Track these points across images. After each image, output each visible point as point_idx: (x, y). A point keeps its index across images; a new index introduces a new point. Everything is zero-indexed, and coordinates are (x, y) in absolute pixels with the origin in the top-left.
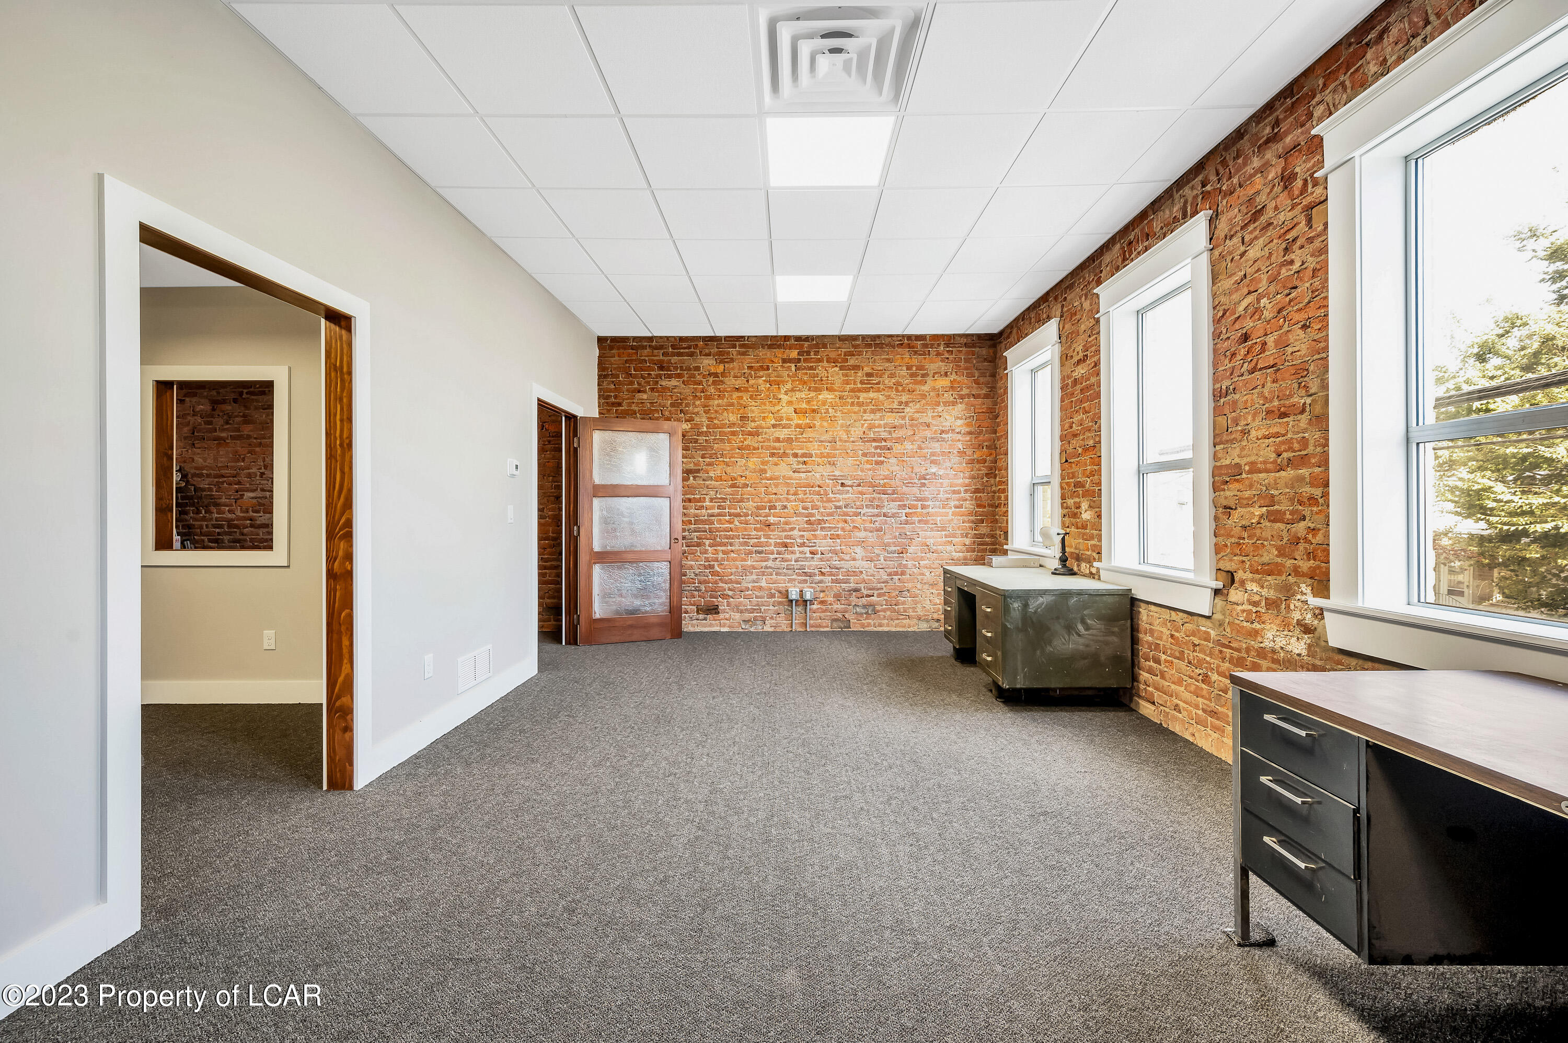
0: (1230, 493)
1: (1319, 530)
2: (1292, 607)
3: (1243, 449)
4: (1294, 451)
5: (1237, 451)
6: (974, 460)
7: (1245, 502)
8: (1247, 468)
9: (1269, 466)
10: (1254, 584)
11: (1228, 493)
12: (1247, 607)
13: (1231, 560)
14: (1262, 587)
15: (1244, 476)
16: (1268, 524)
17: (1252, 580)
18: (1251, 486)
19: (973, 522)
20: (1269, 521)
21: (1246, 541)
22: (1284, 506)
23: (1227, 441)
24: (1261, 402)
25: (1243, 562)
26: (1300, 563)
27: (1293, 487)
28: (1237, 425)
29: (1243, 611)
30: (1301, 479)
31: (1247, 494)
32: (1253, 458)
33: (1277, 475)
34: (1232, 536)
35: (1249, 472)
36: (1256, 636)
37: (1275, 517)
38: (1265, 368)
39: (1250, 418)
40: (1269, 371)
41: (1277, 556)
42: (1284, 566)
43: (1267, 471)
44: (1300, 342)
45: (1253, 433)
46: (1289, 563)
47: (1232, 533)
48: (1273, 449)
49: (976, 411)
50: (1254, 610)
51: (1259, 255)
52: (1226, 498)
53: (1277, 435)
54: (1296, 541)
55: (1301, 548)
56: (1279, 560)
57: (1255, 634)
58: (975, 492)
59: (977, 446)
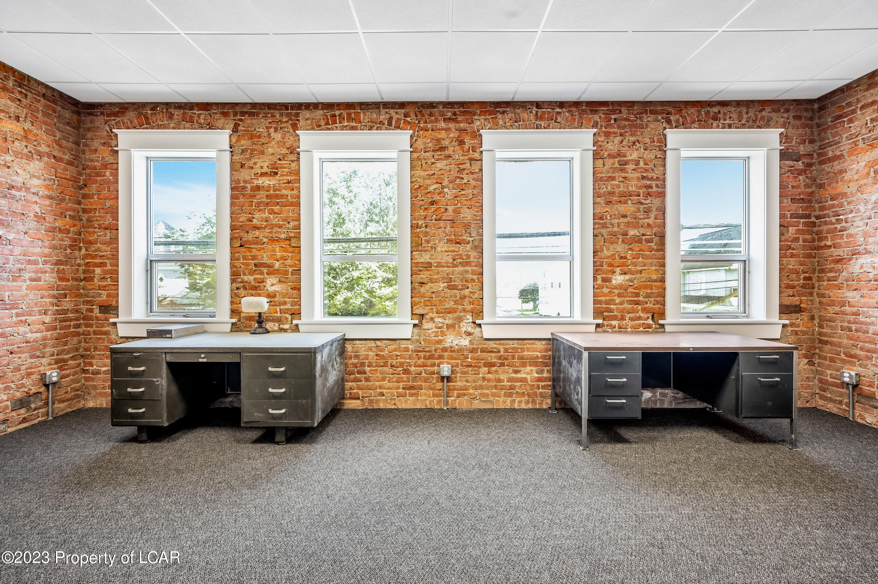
0: (424, 276)
1: (476, 292)
2: (461, 326)
3: (432, 255)
4: (463, 259)
5: (429, 256)
6: (55, 228)
7: (434, 281)
8: (435, 265)
9: (450, 265)
10: (440, 319)
11: (422, 276)
12: (435, 330)
13: (424, 309)
14: (445, 319)
15: (433, 268)
16: (449, 291)
17: (439, 317)
18: (438, 273)
19: (54, 297)
20: (449, 289)
21: (434, 299)
22: (458, 283)
23: (422, 251)
24: (444, 235)
25: (432, 309)
26: (467, 307)
27: (462, 275)
28: (428, 243)
29: (433, 332)
30: (467, 271)
31: (436, 277)
32: (439, 260)
33: (454, 269)
34: (425, 297)
35: (436, 267)
36: (441, 343)
37: (452, 288)
38: (447, 220)
39: (437, 242)
40: (448, 222)
41: (454, 305)
42: (458, 309)
43: (448, 267)
44: (467, 214)
45: (439, 249)
46: (460, 307)
47: (425, 295)
48: (451, 257)
49: (58, 175)
50: (440, 330)
51: (443, 167)
52: (421, 278)
53: (454, 251)
54: (463, 297)
55: (467, 300)
56: (455, 306)
57: (440, 342)
58: (56, 264)
59: (58, 213)
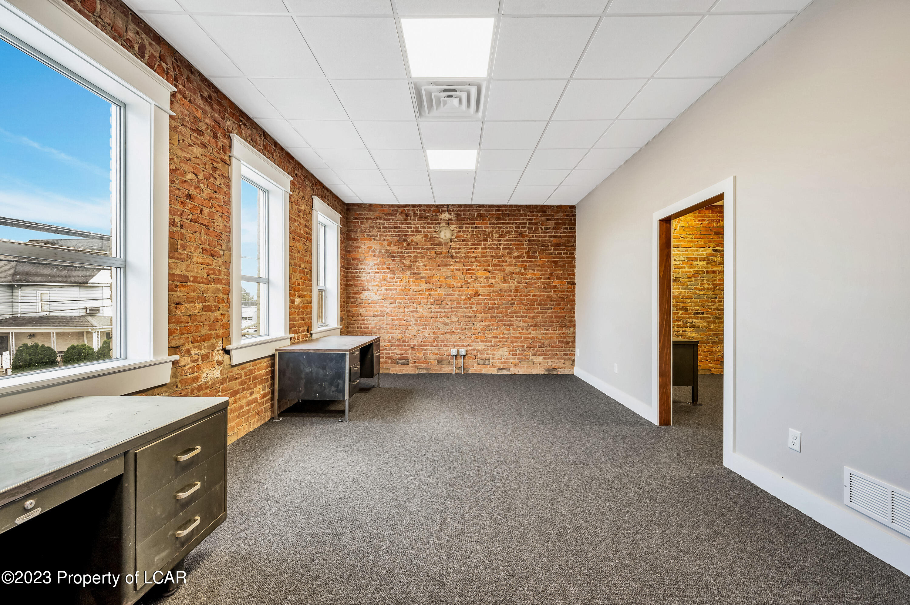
0: (181, 293)
1: (225, 314)
2: (214, 355)
3: (188, 266)
4: (216, 275)
5: (184, 267)
7: (191, 300)
8: (192, 279)
9: (205, 281)
10: (196, 349)
11: (178, 294)
12: (191, 365)
13: (180, 338)
14: (201, 349)
15: (189, 284)
16: (204, 313)
17: (195, 347)
18: (194, 291)
20: (204, 311)
21: (190, 324)
22: (212, 303)
23: (178, 259)
24: (200, 242)
25: (188, 338)
26: (218, 331)
27: (215, 293)
28: (184, 249)
29: (190, 368)
30: (218, 290)
31: (192, 295)
32: (195, 274)
33: (208, 286)
34: (181, 322)
35: (193, 282)
36: (198, 380)
37: (206, 309)
38: (202, 224)
39: (193, 249)
40: (203, 227)
41: (208, 330)
42: (212, 334)
43: (203, 283)
44: (219, 222)
45: (195, 259)
46: (213, 332)
47: (181, 320)
48: (206, 271)
50: (195, 365)
51: (199, 156)
52: (178, 297)
53: (208, 264)
54: (216, 320)
55: (219, 324)
56: (209, 332)
57: (196, 379)
